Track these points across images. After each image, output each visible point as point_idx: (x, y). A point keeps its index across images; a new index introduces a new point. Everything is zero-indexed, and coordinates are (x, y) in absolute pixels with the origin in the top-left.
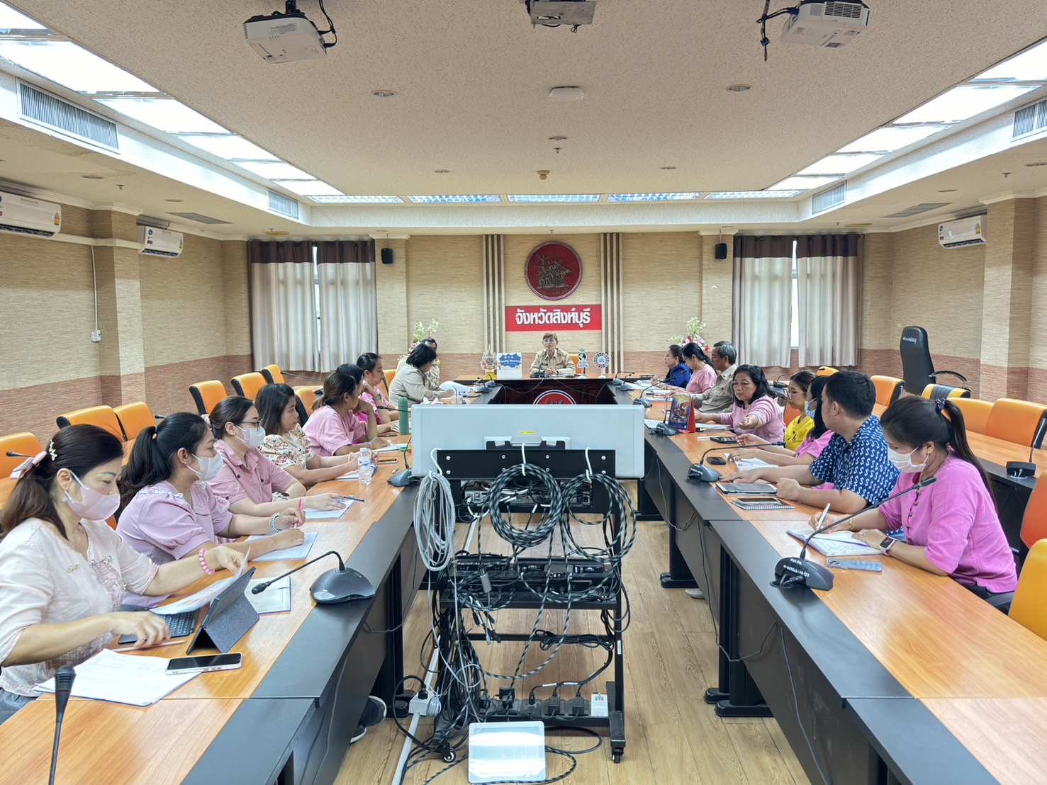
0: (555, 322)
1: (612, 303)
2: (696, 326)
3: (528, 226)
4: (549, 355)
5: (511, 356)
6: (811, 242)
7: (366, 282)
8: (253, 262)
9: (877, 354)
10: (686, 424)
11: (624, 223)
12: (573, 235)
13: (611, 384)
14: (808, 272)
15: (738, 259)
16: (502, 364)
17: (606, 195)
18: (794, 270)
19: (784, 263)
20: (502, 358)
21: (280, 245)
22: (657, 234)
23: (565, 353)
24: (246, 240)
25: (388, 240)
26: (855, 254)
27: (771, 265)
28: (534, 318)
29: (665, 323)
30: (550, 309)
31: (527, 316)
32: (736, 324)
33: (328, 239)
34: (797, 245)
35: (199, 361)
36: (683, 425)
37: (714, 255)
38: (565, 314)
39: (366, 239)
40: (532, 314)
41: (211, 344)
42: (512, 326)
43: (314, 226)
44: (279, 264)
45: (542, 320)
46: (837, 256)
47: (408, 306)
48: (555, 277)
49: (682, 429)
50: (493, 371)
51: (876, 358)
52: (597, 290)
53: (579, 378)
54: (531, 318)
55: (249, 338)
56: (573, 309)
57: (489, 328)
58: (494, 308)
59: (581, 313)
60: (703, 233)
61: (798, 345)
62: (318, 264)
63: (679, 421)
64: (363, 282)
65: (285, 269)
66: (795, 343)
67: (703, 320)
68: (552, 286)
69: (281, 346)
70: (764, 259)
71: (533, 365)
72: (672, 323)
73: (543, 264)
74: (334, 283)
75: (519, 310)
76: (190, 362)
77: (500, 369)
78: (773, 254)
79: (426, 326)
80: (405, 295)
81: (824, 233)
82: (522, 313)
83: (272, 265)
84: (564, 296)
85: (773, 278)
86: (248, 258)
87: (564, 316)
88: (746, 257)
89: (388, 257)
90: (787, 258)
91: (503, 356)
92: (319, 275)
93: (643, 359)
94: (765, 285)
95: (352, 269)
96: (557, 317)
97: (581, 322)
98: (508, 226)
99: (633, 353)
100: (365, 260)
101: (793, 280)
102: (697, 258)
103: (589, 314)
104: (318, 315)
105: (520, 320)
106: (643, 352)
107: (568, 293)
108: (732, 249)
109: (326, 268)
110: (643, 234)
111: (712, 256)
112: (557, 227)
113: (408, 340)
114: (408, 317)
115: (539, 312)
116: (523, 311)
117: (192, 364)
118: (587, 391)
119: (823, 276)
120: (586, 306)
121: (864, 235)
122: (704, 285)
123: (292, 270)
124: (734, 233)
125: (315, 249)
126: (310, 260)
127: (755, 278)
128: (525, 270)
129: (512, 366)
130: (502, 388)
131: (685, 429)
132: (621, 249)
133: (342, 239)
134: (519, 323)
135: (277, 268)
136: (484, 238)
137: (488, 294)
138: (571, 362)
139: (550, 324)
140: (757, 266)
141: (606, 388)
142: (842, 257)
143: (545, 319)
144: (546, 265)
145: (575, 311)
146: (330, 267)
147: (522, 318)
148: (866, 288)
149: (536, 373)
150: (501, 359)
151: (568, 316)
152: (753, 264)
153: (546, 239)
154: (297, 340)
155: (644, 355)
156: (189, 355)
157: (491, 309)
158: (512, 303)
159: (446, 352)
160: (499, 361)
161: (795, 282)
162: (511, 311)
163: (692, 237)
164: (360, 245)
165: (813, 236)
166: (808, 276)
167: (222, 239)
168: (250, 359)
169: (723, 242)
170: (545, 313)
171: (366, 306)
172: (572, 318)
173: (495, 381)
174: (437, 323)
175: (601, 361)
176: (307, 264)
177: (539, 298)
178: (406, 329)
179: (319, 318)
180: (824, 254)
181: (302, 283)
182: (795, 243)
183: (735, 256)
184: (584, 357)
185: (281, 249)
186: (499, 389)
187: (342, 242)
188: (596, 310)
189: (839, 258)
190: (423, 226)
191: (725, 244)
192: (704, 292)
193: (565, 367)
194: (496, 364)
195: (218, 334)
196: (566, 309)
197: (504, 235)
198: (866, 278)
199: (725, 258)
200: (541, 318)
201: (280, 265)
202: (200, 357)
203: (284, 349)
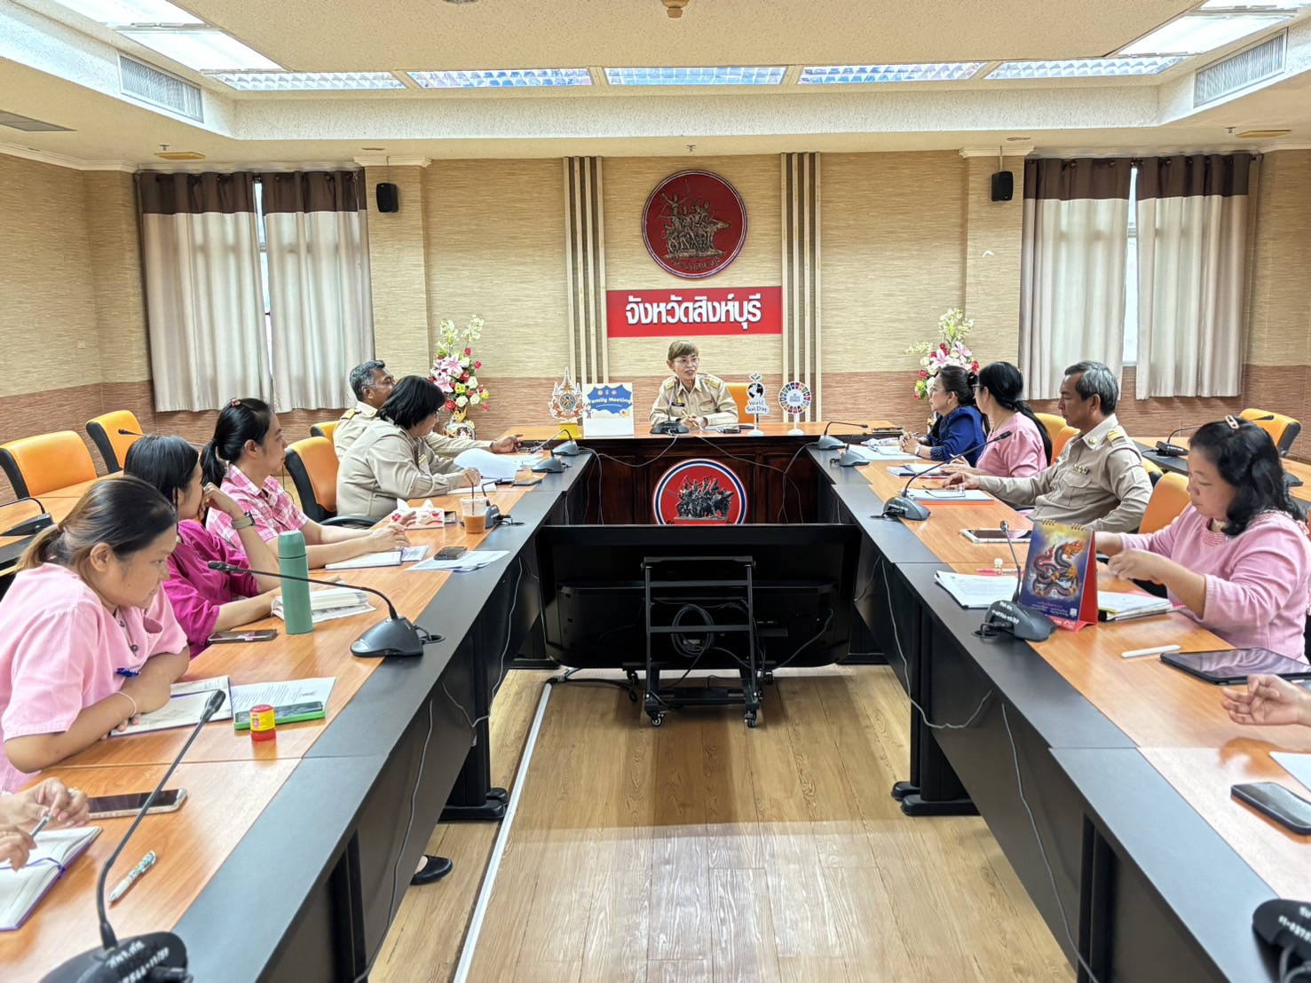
0: (698, 320)
1: (802, 286)
2: (956, 325)
3: (646, 134)
4: (686, 386)
5: (611, 390)
6: (1164, 168)
7: (352, 248)
8: (146, 211)
9: (1280, 374)
10: (1075, 604)
11: (829, 128)
12: (730, 157)
13: (817, 448)
14: (1158, 225)
15: (1031, 202)
16: (593, 406)
17: (799, 68)
18: (1132, 224)
19: (1113, 211)
20: (594, 395)
21: (194, 180)
22: (882, 155)
23: (717, 381)
24: (132, 170)
25: (389, 169)
26: (1245, 192)
27: (1090, 214)
28: (660, 313)
29: (898, 320)
30: (688, 295)
31: (646, 309)
32: (1026, 324)
33: (282, 168)
34: (1138, 176)
35: (40, 394)
36: (1066, 606)
37: (990, 195)
38: (716, 304)
39: (349, 167)
40: (655, 305)
41: (67, 362)
42: (619, 326)
43: (241, 138)
44: (195, 215)
45: (673, 317)
46: (1210, 194)
47: (428, 292)
48: (696, 236)
49: (1062, 616)
50: (574, 420)
51: (1278, 381)
52: (773, 260)
53: (751, 433)
54: (655, 312)
55: (144, 351)
56: (731, 296)
57: (577, 331)
58: (586, 294)
59: (745, 303)
60: (968, 153)
61: (1135, 359)
62: (264, 214)
63: (1054, 594)
64: (347, 248)
65: (205, 223)
66: (1130, 356)
67: (967, 313)
68: (693, 252)
69: (202, 365)
70: (1077, 201)
71: (655, 406)
72: (910, 319)
73: (675, 212)
74: (294, 250)
75: (631, 298)
76: (18, 397)
77: (589, 416)
78: (1094, 193)
79: (461, 328)
80: (422, 270)
81: (1189, 152)
82: (637, 303)
83: (181, 217)
84: (714, 271)
85: (1093, 237)
86: (136, 203)
87: (714, 308)
88: (1045, 198)
89: (388, 199)
90: (1120, 200)
91: (595, 390)
92: (267, 237)
93: (856, 386)
94: (1078, 248)
95: (326, 222)
96: (703, 310)
97: (744, 318)
98: (608, 135)
99: (839, 374)
100: (349, 206)
101: (1129, 240)
102: (958, 199)
103: (758, 305)
104: (267, 310)
105: (633, 317)
106: (856, 374)
107: (721, 266)
108: (1022, 182)
109: (278, 223)
110: (859, 156)
111: (986, 195)
112: (702, 138)
113: (431, 354)
114: (429, 309)
115: (668, 301)
116: (639, 300)
117: (22, 400)
118: (766, 460)
119: (1185, 233)
120: (754, 290)
121: (1263, 155)
122: (970, 250)
123: (216, 226)
124: (1025, 153)
125: (258, 188)
126: (250, 208)
127: (1061, 237)
128: (642, 224)
129: (614, 410)
130: (593, 457)
131: (1074, 619)
132: (818, 183)
133: (307, 168)
134: (631, 321)
135: (191, 223)
136: (566, 163)
137: (575, 269)
138: (730, 400)
139: (688, 323)
140: (1065, 214)
141: (805, 454)
142: (1220, 197)
143: (679, 313)
144: (681, 214)
145: (733, 300)
146: (287, 220)
147: (638, 313)
148: (1262, 254)
149: (663, 424)
150: (590, 396)
151: (722, 309)
152: (1058, 209)
153: (681, 166)
154: (230, 354)
155: (856, 379)
156: (15, 385)
157: (581, 296)
158: (619, 286)
159: (499, 375)
160: (586, 400)
161: (1132, 242)
162: (617, 301)
163: (950, 161)
164: (338, 179)
165: (1168, 158)
166: (1158, 233)
167: (82, 169)
168: (146, 388)
169: (1007, 170)
170: (679, 303)
171: (353, 290)
172: (728, 311)
173: (577, 441)
174: (482, 323)
175: (795, 398)
176: (243, 216)
177: (670, 276)
178: (426, 332)
179: (268, 314)
180: (1188, 192)
181: (236, 249)
182: (1134, 171)
183: (1026, 196)
184: (760, 391)
185: (196, 188)
186: (587, 457)
187: (306, 173)
188: (771, 299)
189: (1216, 199)
190: (447, 137)
191: (1011, 173)
192: (970, 262)
193: (717, 411)
194: (579, 406)
195: (81, 345)
196: (717, 295)
197: (603, 159)
198: (1264, 236)
199: (1010, 198)
200: (671, 312)
201: (197, 217)
202: (40, 388)
203: (209, 371)
